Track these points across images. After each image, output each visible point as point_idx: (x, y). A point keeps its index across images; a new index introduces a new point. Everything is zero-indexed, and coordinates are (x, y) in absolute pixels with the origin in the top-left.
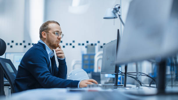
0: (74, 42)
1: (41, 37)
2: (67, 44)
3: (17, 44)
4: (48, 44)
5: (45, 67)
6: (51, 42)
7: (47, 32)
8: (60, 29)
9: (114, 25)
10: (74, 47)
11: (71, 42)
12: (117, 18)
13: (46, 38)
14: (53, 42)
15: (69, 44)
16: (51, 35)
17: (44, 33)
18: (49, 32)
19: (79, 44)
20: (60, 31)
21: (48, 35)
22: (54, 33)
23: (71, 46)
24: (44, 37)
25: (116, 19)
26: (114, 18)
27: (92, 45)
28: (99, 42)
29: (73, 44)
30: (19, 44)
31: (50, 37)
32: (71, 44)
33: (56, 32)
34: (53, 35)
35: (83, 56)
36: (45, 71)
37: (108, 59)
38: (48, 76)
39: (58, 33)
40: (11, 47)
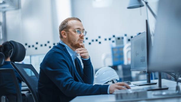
0: (100, 37)
1: (61, 37)
2: (93, 41)
3: (41, 45)
4: (69, 45)
5: (67, 73)
6: (73, 42)
7: (67, 31)
8: (82, 25)
9: (141, 15)
10: (100, 43)
11: (97, 38)
12: (143, 6)
13: (67, 39)
14: (74, 42)
15: (95, 40)
16: (72, 34)
17: (64, 32)
18: (69, 31)
19: (106, 40)
20: (82, 28)
21: (68, 34)
22: (75, 32)
23: (98, 43)
24: (64, 37)
25: (142, 8)
26: (141, 6)
27: (119, 38)
28: (126, 35)
29: (99, 40)
30: (44, 45)
31: (70, 36)
32: (97, 40)
33: (76, 30)
34: (74, 33)
35: (113, 49)
36: (67, 77)
37: (137, 54)
38: (71, 82)
39: (80, 30)
40: (36, 48)
